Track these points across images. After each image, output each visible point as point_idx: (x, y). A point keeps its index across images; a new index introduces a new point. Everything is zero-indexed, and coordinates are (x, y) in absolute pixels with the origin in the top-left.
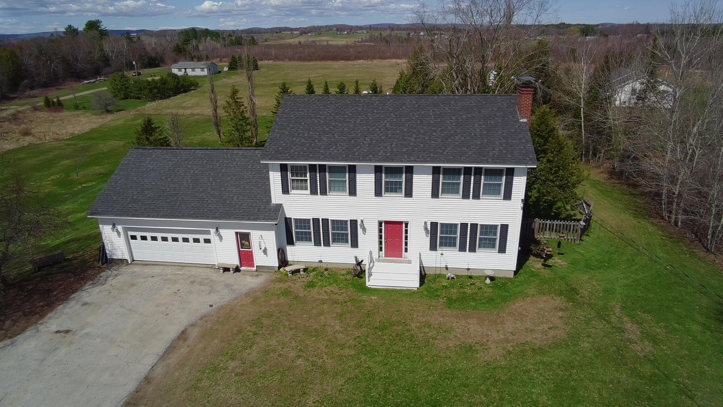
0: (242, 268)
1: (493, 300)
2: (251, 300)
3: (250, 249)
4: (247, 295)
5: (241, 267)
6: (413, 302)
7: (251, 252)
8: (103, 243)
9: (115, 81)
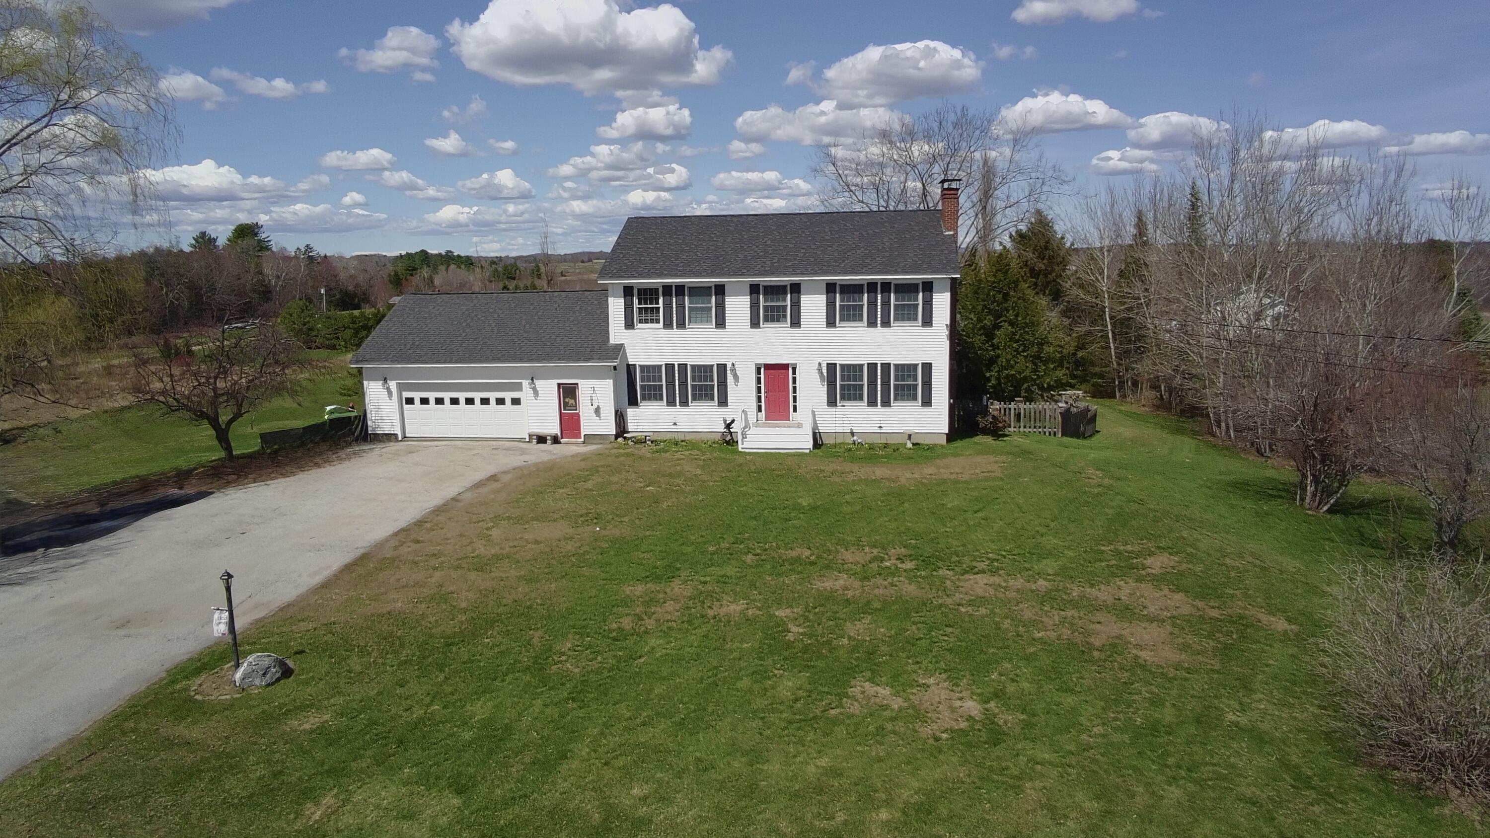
0: (564, 440)
1: (914, 457)
2: (582, 459)
3: (577, 409)
5: (563, 437)
6: (799, 460)
7: (578, 415)
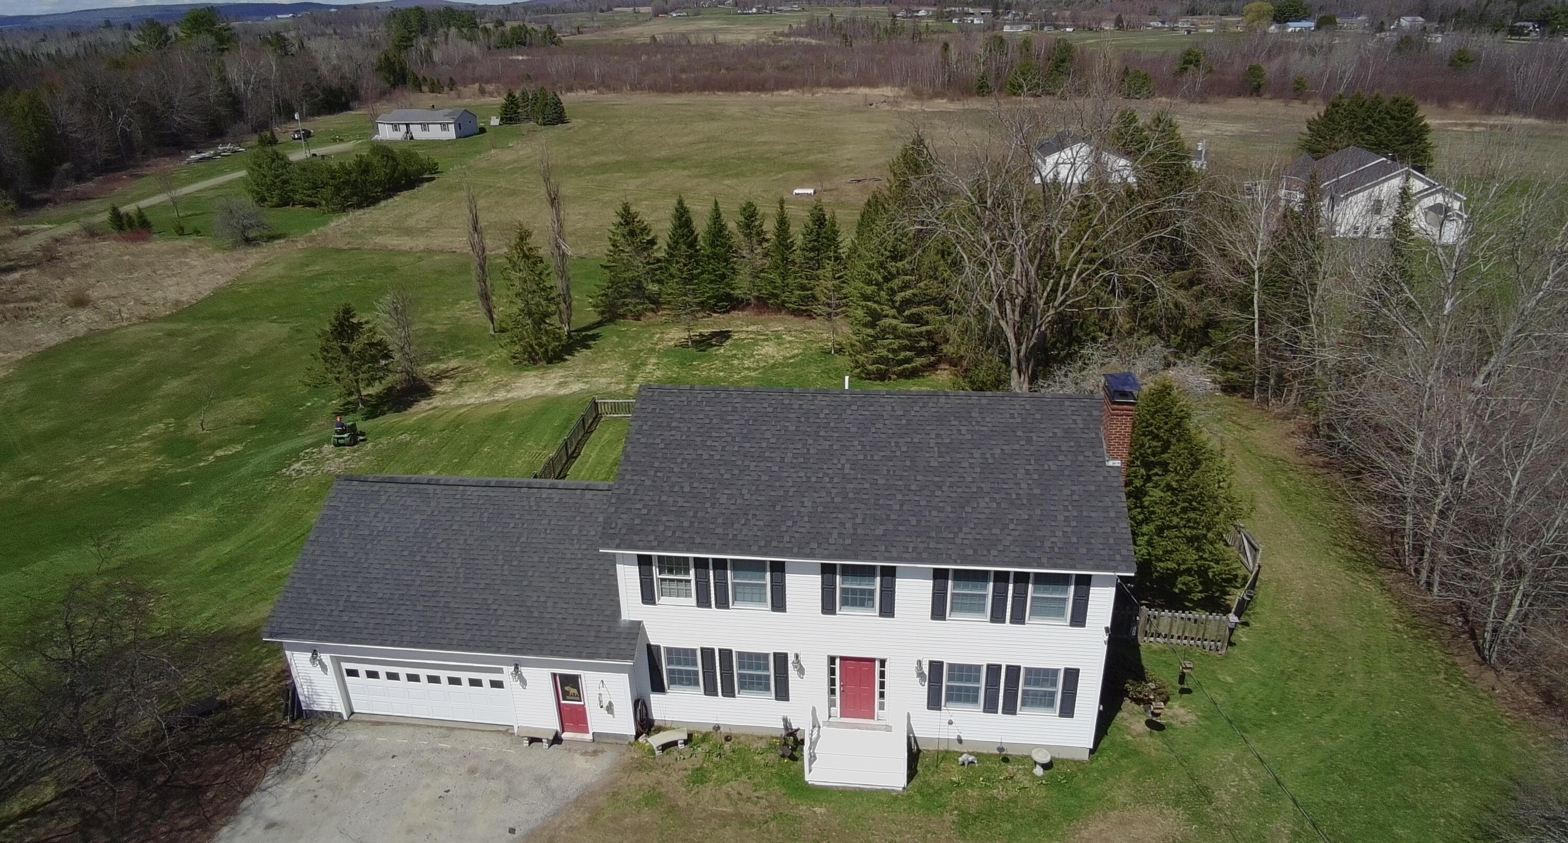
0: (566, 735)
1: (1046, 817)
2: (587, 815)
3: (580, 701)
4: (578, 802)
5: (563, 731)
6: (893, 821)
7: (583, 708)
8: (293, 682)
9: (260, 166)
